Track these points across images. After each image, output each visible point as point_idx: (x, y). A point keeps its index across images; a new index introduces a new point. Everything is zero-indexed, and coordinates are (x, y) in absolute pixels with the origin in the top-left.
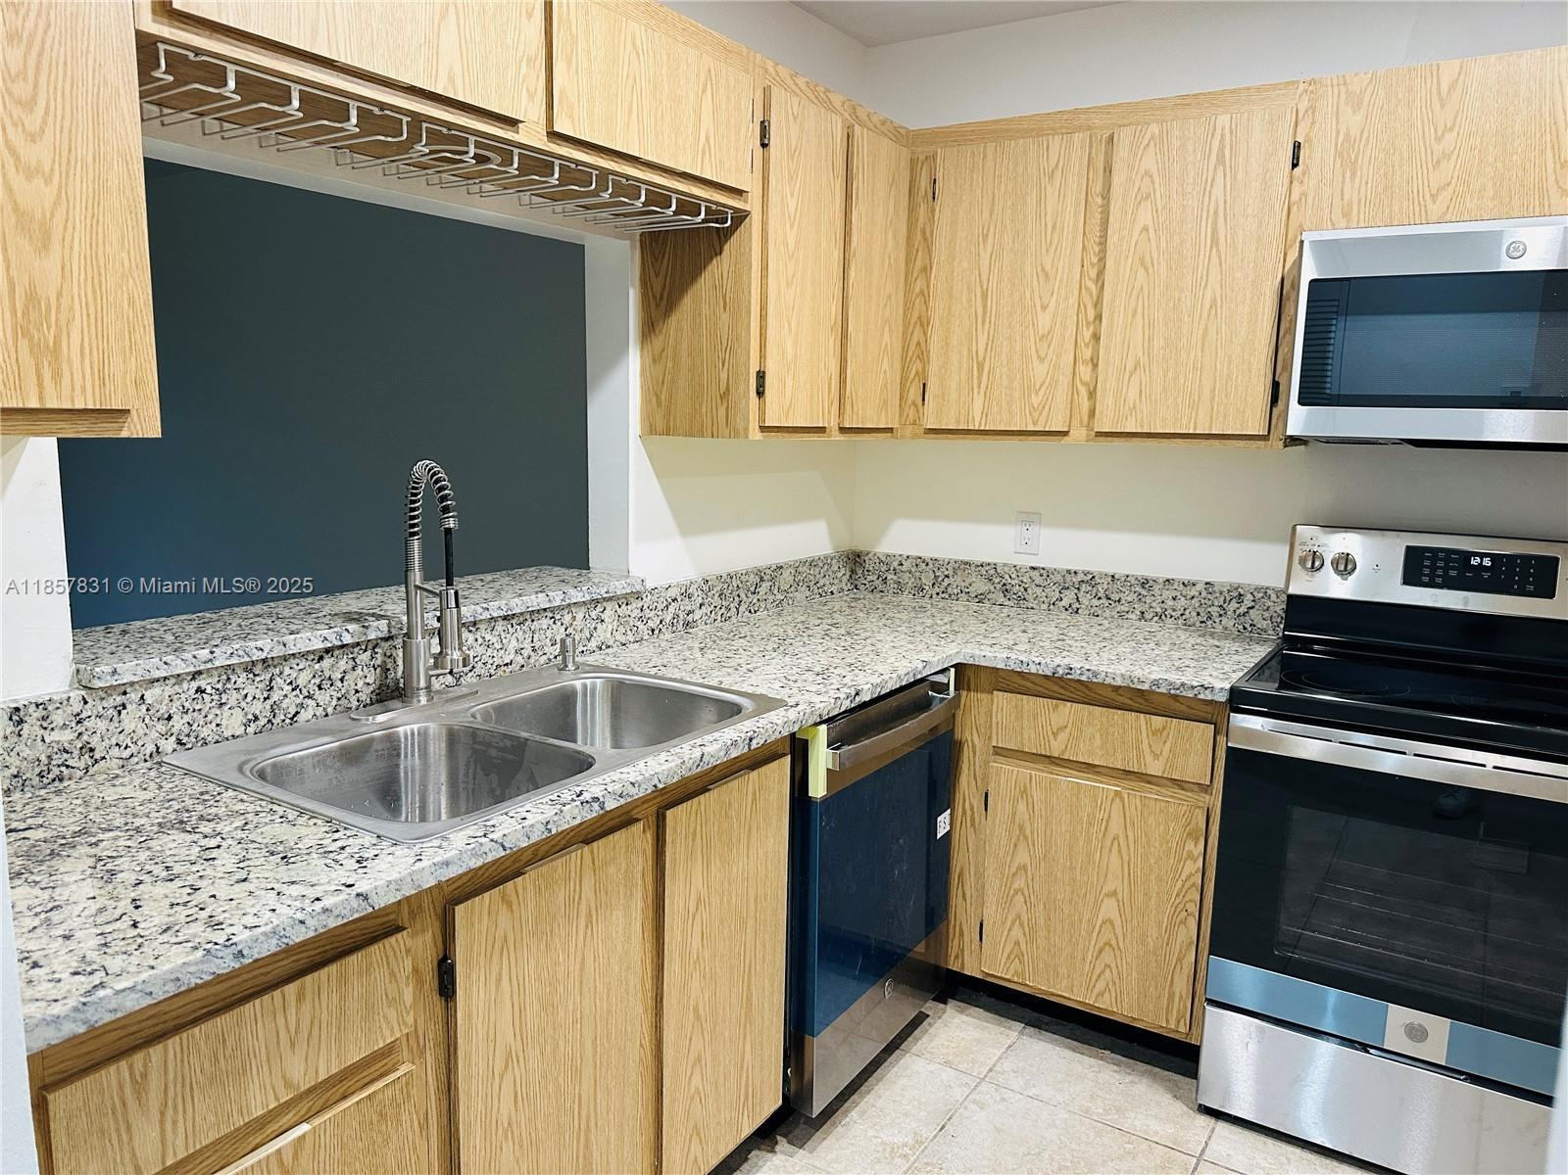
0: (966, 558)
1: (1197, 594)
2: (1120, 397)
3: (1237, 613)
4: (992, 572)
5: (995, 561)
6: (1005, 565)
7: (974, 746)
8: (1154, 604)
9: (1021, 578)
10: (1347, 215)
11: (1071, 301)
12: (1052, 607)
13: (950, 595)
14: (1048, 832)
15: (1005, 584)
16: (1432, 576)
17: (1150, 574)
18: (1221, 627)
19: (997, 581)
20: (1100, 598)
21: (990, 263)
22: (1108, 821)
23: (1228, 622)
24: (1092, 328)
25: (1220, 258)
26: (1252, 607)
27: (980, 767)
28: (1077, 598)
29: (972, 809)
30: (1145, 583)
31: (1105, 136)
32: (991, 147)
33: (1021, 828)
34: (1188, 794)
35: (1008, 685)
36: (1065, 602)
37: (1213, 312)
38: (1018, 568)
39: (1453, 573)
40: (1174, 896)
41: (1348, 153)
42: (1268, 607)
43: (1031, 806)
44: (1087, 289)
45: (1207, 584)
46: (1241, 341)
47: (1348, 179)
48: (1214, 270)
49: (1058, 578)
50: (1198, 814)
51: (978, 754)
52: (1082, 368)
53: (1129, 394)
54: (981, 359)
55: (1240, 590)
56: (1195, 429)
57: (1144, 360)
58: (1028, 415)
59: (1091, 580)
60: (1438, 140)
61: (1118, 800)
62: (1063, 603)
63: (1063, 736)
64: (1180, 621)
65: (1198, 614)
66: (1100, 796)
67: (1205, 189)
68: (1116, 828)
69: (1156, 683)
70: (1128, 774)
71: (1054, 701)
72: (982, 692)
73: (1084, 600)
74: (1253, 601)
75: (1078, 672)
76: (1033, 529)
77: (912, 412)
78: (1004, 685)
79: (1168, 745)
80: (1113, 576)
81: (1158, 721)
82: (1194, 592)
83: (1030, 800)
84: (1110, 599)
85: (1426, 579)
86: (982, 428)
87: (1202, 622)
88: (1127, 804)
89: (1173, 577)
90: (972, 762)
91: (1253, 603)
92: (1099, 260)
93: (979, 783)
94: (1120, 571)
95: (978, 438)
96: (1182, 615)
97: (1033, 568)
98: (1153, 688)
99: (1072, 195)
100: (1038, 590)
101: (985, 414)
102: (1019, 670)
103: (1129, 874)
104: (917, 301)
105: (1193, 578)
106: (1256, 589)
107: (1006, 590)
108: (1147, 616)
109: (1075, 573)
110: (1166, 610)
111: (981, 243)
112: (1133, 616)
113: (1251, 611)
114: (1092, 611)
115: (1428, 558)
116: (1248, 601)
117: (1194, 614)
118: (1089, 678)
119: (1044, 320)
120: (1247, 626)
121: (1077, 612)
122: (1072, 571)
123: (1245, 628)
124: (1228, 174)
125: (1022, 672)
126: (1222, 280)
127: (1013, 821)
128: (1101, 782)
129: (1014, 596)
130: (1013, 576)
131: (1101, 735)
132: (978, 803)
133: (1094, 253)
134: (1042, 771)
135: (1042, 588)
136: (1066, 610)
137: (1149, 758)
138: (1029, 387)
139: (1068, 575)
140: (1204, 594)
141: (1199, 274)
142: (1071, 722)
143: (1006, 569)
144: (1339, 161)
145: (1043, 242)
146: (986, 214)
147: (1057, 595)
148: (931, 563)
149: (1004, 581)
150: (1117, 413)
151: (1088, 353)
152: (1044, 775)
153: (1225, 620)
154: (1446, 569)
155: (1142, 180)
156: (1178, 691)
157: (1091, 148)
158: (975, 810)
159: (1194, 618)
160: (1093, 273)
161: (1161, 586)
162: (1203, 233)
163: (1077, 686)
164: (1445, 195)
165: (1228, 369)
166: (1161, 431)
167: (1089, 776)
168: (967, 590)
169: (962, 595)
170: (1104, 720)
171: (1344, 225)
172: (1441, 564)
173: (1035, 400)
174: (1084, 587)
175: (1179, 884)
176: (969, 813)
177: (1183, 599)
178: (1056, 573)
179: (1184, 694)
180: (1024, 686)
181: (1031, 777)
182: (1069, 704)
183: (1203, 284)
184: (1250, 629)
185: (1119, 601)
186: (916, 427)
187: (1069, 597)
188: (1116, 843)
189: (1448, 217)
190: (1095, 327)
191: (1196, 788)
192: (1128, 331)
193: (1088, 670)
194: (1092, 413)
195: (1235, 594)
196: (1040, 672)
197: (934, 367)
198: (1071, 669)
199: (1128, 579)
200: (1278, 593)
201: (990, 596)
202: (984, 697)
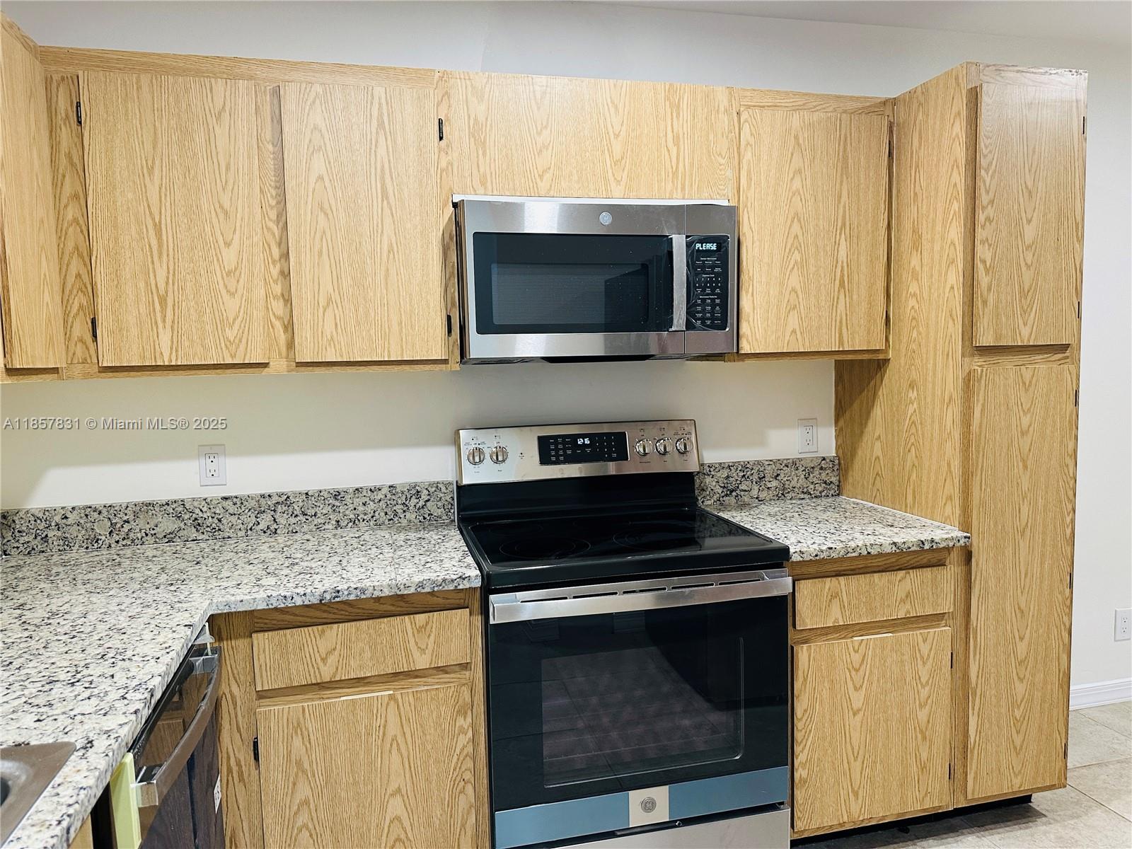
0: (147, 499)
1: (383, 497)
2: (317, 330)
3: (417, 507)
4: (180, 509)
5: (182, 498)
6: (194, 499)
7: (233, 697)
8: (347, 512)
9: (213, 510)
10: (483, 184)
11: (255, 239)
12: (249, 532)
13: (133, 541)
14: (328, 758)
15: (196, 519)
16: (557, 456)
17: (340, 486)
18: (406, 521)
19: (186, 517)
20: (296, 516)
21: (160, 197)
22: (385, 727)
23: (411, 516)
24: (278, 266)
25: (391, 209)
26: (428, 500)
27: (244, 717)
28: (275, 520)
29: (238, 764)
30: (337, 495)
31: (268, 88)
32: (145, 79)
33: (299, 763)
34: (452, 675)
35: (266, 624)
36: (263, 526)
37: (391, 255)
38: (208, 500)
39: (569, 452)
40: (452, 770)
41: (478, 134)
42: (441, 498)
43: (306, 739)
44: (269, 229)
45: (390, 487)
46: (417, 281)
47: (481, 156)
48: (388, 220)
49: (253, 503)
50: (464, 691)
51: (239, 703)
52: (274, 303)
53: (325, 327)
54: (162, 292)
55: (417, 488)
56: (389, 356)
57: (336, 297)
58: (224, 349)
59: (286, 500)
60: (539, 134)
61: (392, 702)
62: (261, 527)
63: (332, 660)
64: (372, 523)
65: (386, 514)
66: (375, 706)
67: (370, 149)
68: (393, 729)
69: (421, 585)
70: (396, 675)
71: (320, 627)
72: (236, 638)
73: (282, 520)
74: (429, 495)
75: (346, 593)
76: (219, 461)
77: (79, 350)
78: (262, 625)
79: (432, 638)
80: (307, 494)
81: (421, 618)
82: (380, 496)
83: (306, 733)
84: (306, 515)
85: (553, 459)
86: (173, 363)
87: (390, 520)
88: (401, 704)
89: (361, 486)
90: (233, 716)
91: (429, 497)
92: (278, 203)
93: (244, 735)
94: (312, 487)
95: (168, 375)
96: (372, 517)
97: (226, 499)
98: (419, 590)
99: (243, 139)
100: (233, 519)
101: (174, 348)
102: (283, 606)
103: (410, 767)
104: (71, 229)
105: (378, 484)
106: (430, 485)
107: (199, 525)
108: (342, 524)
109: (269, 496)
110: (358, 515)
111: (146, 175)
112: (330, 527)
113: (428, 504)
114: (290, 529)
115: (552, 443)
116: (424, 496)
117: (383, 514)
118: (357, 596)
119: (230, 256)
120: (426, 516)
121: (276, 533)
122: (266, 495)
123: (425, 518)
124: (389, 138)
125: (287, 607)
126: (395, 229)
127: (289, 760)
128: (373, 691)
129: (209, 529)
130: (204, 509)
131: (370, 647)
132: (246, 755)
133: (272, 196)
134: (312, 700)
135: (237, 516)
136: (265, 532)
137: (416, 654)
138: (222, 321)
139: (262, 499)
140: (389, 496)
141: (375, 222)
142: (339, 643)
143: (196, 504)
144: (472, 140)
145: (218, 181)
146: (148, 146)
147: (254, 519)
148: (104, 511)
149: (194, 516)
150: (316, 345)
151: (278, 289)
152: (317, 703)
153: (408, 514)
154: (564, 449)
155: (312, 133)
156: (441, 588)
157: (256, 97)
158: (243, 763)
159: (383, 518)
160: (273, 215)
161: (352, 496)
162: (374, 186)
163: (342, 606)
164: (548, 176)
165: (410, 305)
166: (360, 360)
167: (360, 689)
168: (153, 532)
169: (148, 538)
170: (372, 631)
171: (483, 192)
172: (560, 446)
173: (230, 334)
174: (279, 508)
175: (455, 757)
176: (235, 769)
177: (371, 503)
178: (250, 500)
179: (446, 588)
180: (283, 621)
181: (304, 710)
182: (336, 625)
183: (380, 231)
184: (428, 518)
185: (315, 515)
186: (87, 365)
187: (266, 520)
188: (395, 745)
189: (552, 193)
190: (281, 265)
191: (457, 668)
192: (316, 270)
193: (356, 589)
194: (291, 345)
195: (413, 492)
196: (307, 603)
197: (104, 301)
198: (338, 592)
199: (322, 494)
200: (447, 485)
201: (181, 533)
202: (241, 643)
